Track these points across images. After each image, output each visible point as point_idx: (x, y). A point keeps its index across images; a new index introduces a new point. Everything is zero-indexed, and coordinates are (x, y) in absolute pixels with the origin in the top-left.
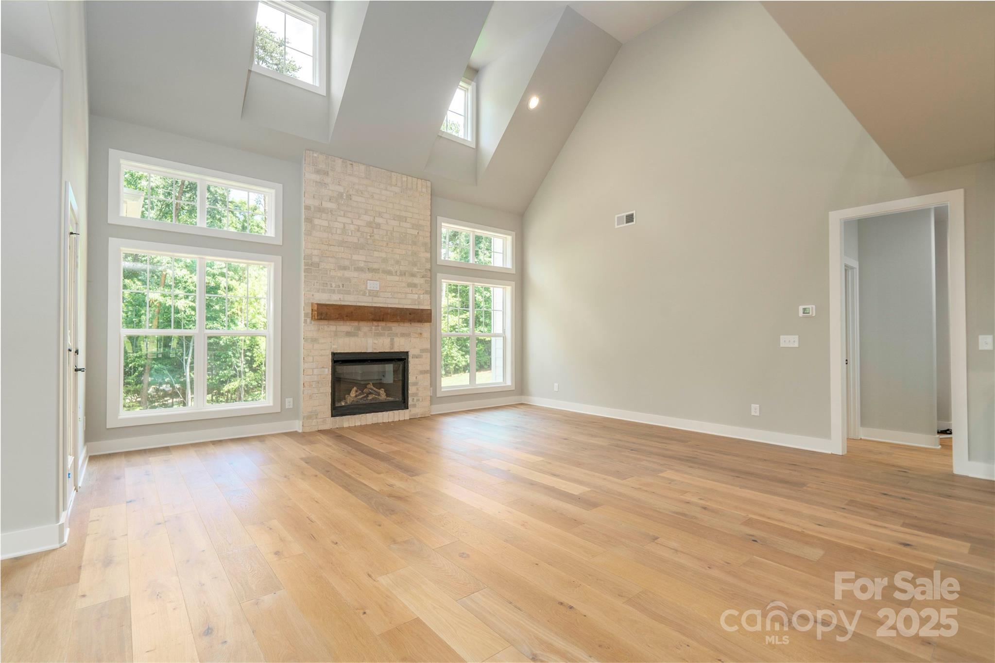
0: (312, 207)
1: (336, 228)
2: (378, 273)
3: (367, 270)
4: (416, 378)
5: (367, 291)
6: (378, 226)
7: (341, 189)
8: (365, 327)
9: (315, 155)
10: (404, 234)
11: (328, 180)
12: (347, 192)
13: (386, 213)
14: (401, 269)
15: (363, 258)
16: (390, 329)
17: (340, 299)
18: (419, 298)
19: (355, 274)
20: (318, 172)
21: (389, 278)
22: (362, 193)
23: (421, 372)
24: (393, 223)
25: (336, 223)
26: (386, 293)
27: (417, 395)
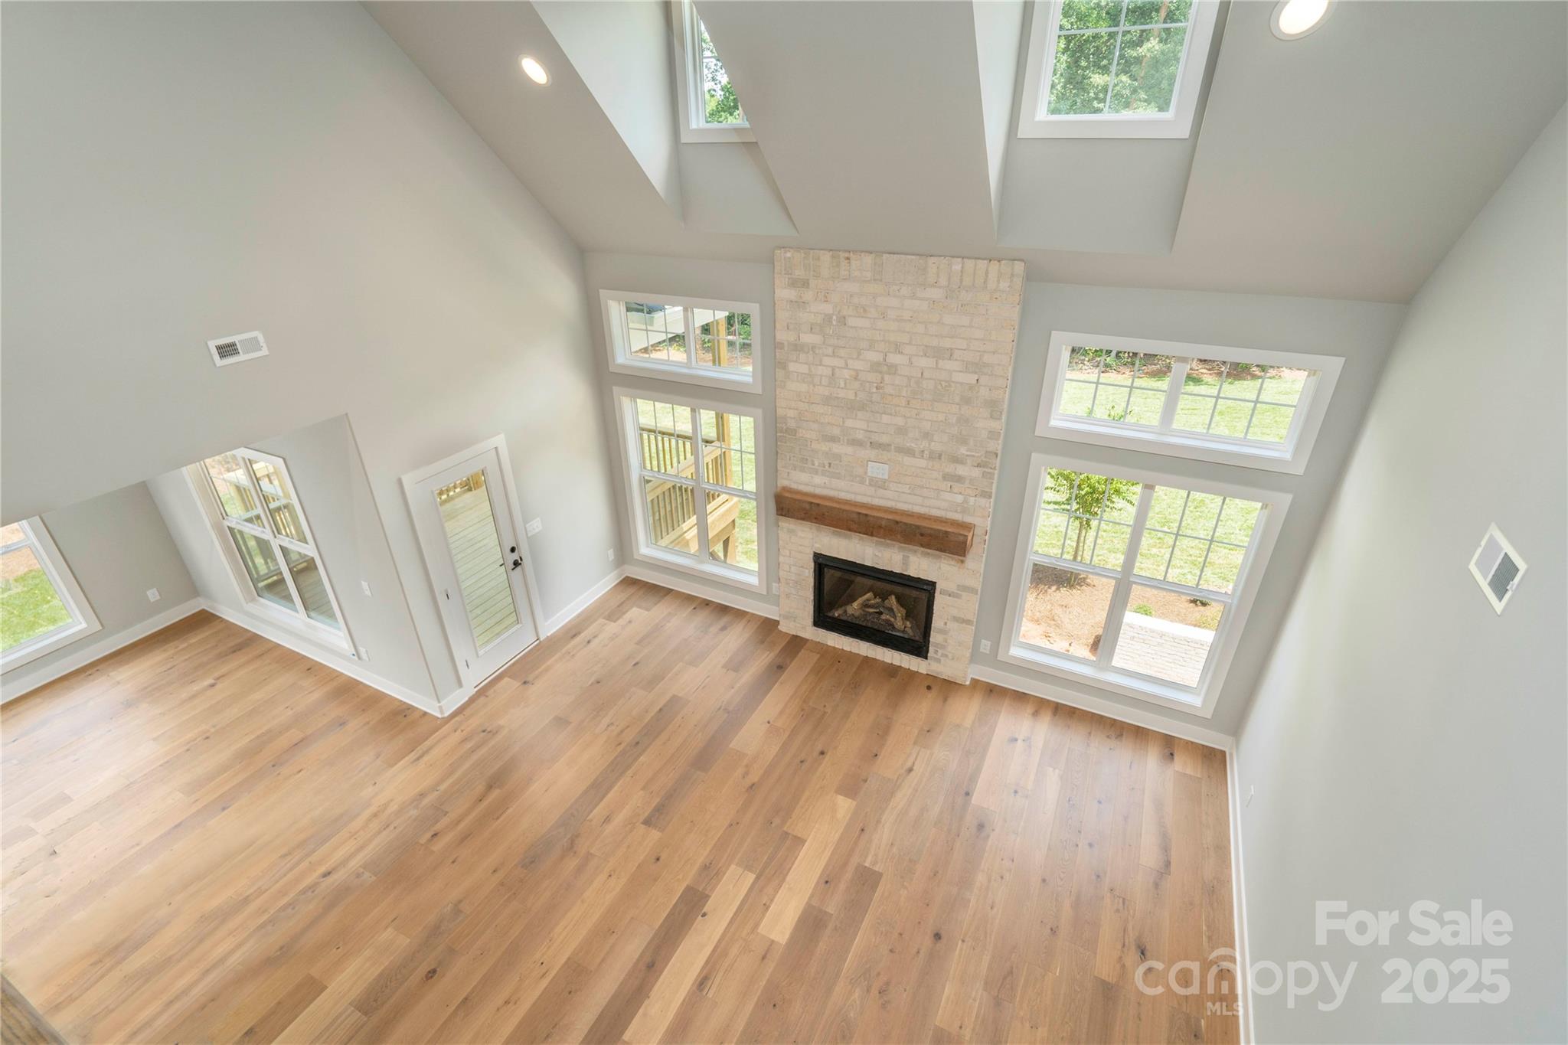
0: (786, 343)
1: (821, 376)
2: (889, 451)
3: (869, 444)
4: (946, 624)
5: (867, 478)
6: (893, 369)
7: (828, 308)
9: (789, 255)
10: (944, 384)
11: (808, 295)
12: (839, 312)
13: (910, 343)
14: (932, 448)
15: (863, 425)
17: (825, 483)
18: (965, 501)
19: (849, 450)
20: (794, 283)
21: (907, 460)
22: (865, 310)
23: (956, 619)
24: (924, 362)
25: (820, 367)
26: (900, 485)
27: (943, 647)
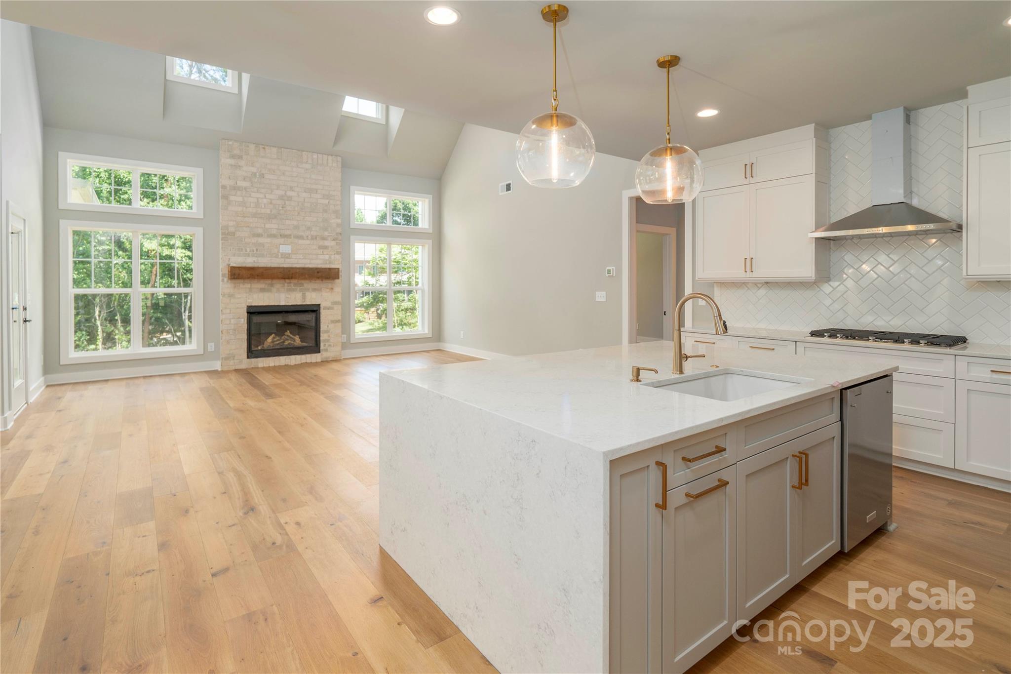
0: (228, 186)
1: (251, 202)
2: (291, 238)
3: (279, 236)
4: (328, 326)
5: (280, 254)
6: (290, 198)
7: (254, 170)
8: (278, 284)
9: (230, 143)
10: (315, 204)
11: (242, 163)
12: (260, 171)
13: (297, 187)
14: (312, 234)
15: (276, 226)
16: (302, 285)
17: (254, 261)
18: (330, 258)
19: (269, 240)
20: (233, 157)
21: (301, 242)
22: (274, 172)
23: (333, 322)
24: (304, 195)
25: (249, 198)
26: (298, 255)
27: (328, 341)
